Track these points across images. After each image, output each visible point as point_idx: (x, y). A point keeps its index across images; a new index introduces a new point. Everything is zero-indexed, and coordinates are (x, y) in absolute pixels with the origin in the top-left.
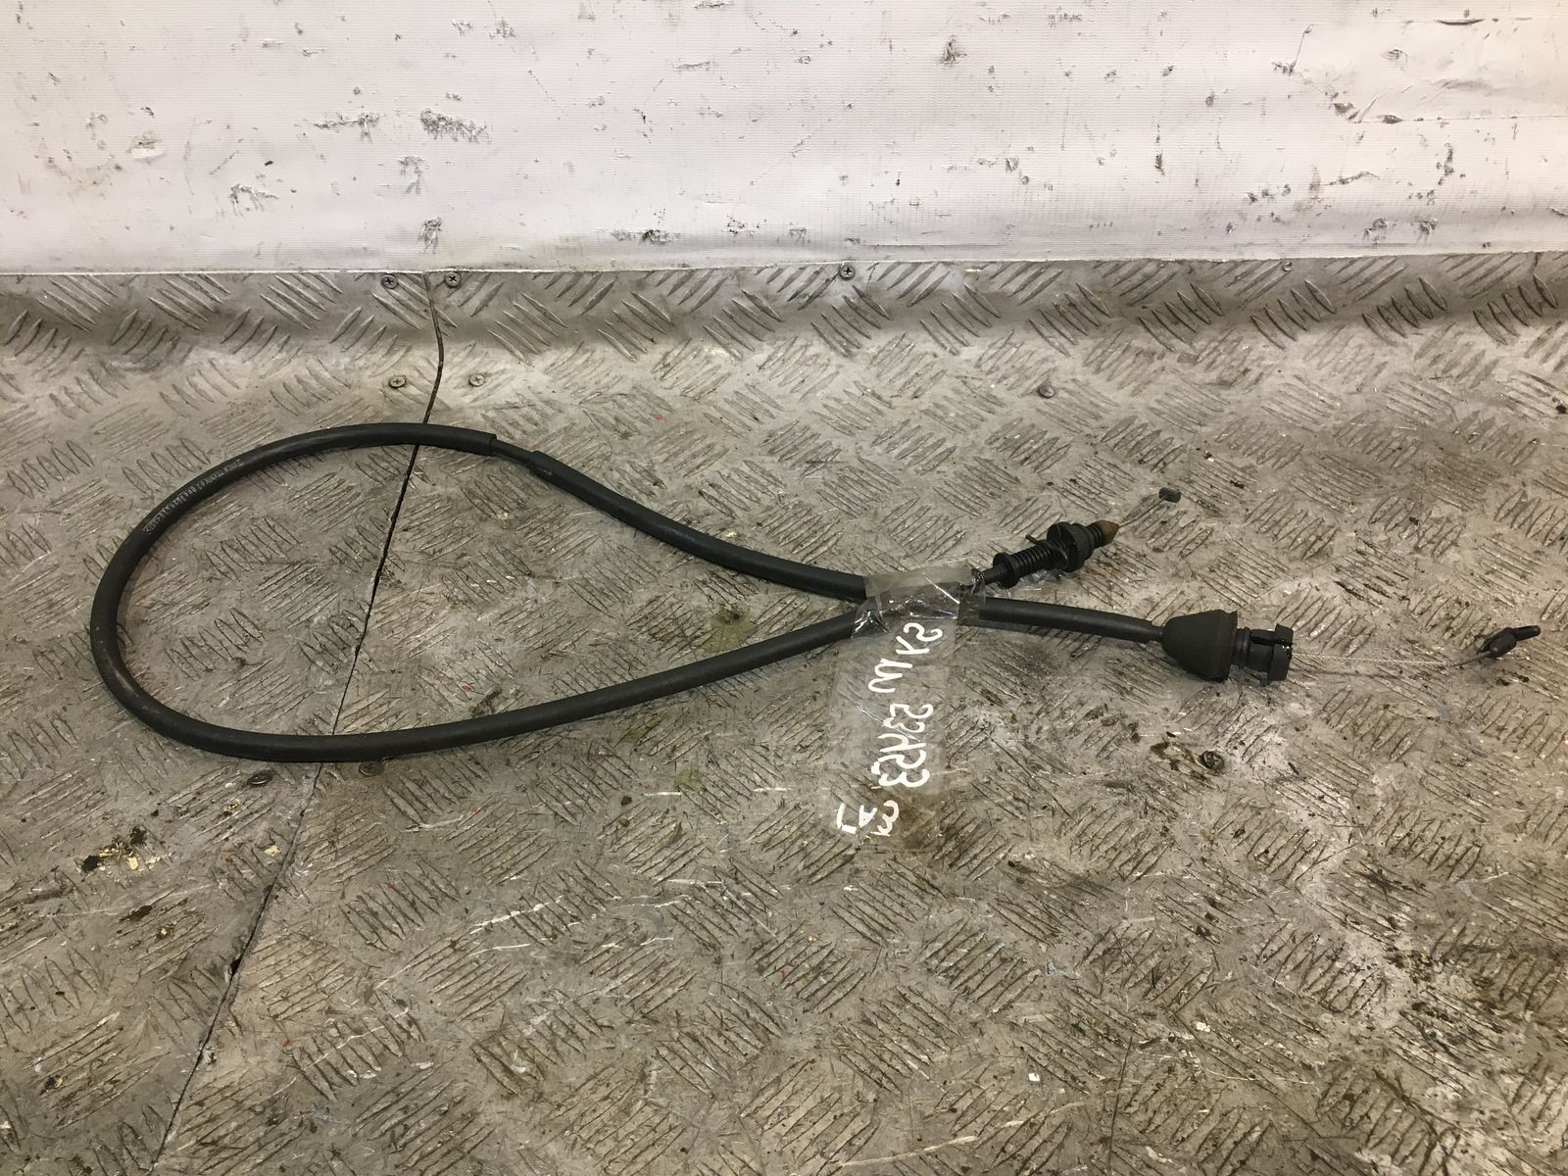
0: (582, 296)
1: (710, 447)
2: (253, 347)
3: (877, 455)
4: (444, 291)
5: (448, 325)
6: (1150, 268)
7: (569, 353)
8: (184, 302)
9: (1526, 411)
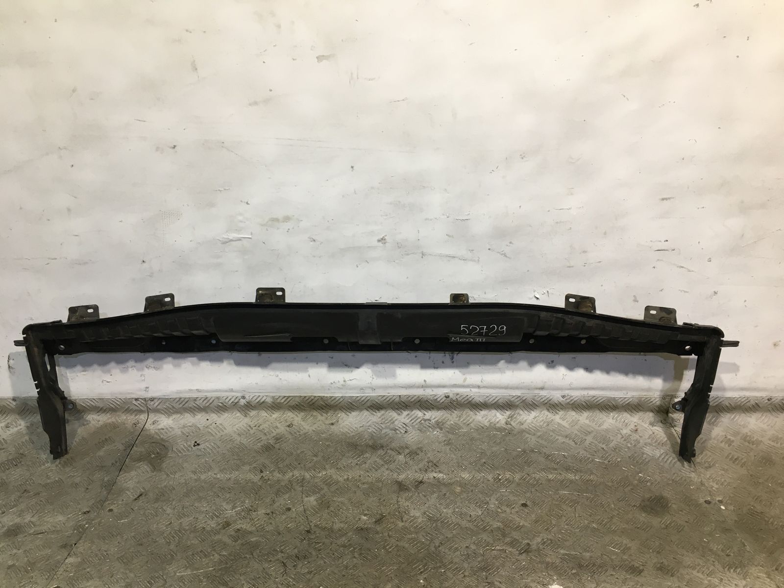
0: (182, 403)
1: (206, 439)
2: (103, 414)
3: (244, 441)
4: (149, 402)
5: (150, 409)
6: (312, 398)
7: (179, 415)
8: (88, 404)
9: (398, 432)
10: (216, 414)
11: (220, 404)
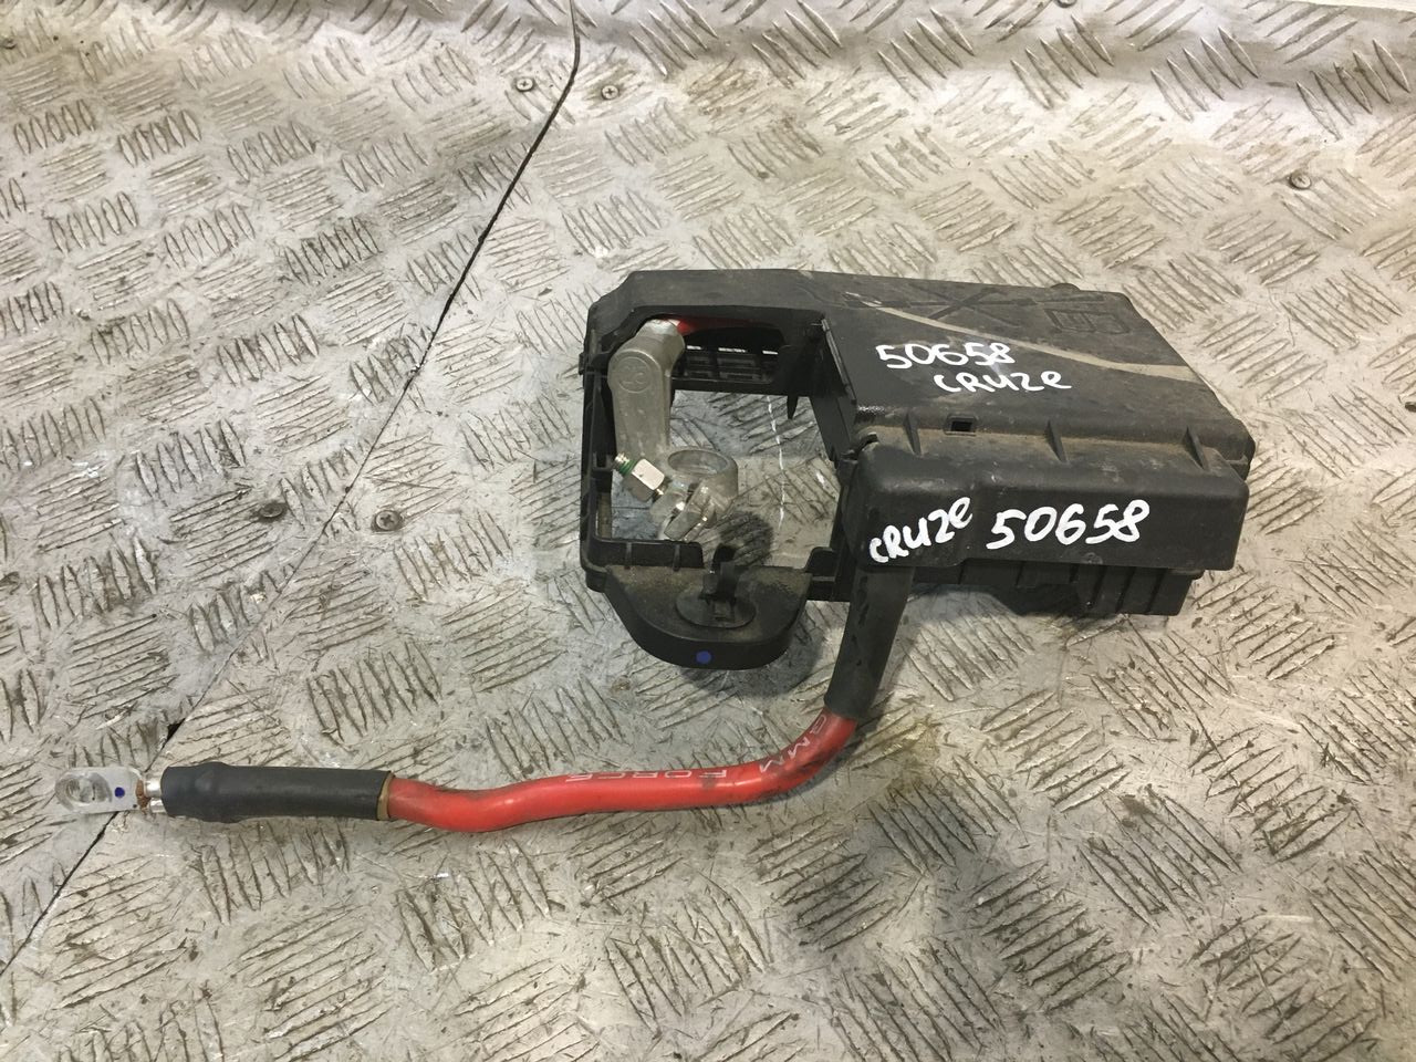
2: (383, 29)
5: (587, 22)
7: (719, 69)
10: (899, 80)
11: (933, 28)
